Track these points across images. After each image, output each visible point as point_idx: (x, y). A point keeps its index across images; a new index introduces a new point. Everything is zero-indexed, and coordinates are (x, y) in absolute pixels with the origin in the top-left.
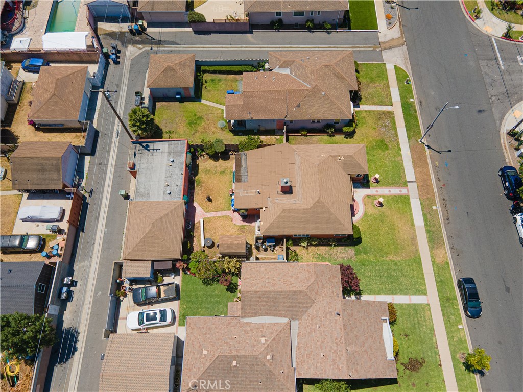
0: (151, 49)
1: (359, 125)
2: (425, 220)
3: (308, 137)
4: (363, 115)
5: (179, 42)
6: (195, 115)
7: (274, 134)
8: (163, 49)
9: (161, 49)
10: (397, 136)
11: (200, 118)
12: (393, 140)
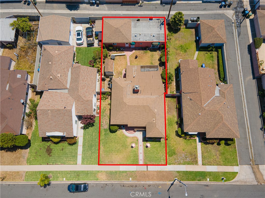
0: (233, 23)
1: (185, 140)
2: (123, 172)
3: (176, 109)
4: (193, 144)
5: (240, 37)
6: (187, 49)
7: (176, 90)
8: (234, 29)
9: (234, 28)
10: (179, 164)
11: (185, 51)
12: (176, 161)
